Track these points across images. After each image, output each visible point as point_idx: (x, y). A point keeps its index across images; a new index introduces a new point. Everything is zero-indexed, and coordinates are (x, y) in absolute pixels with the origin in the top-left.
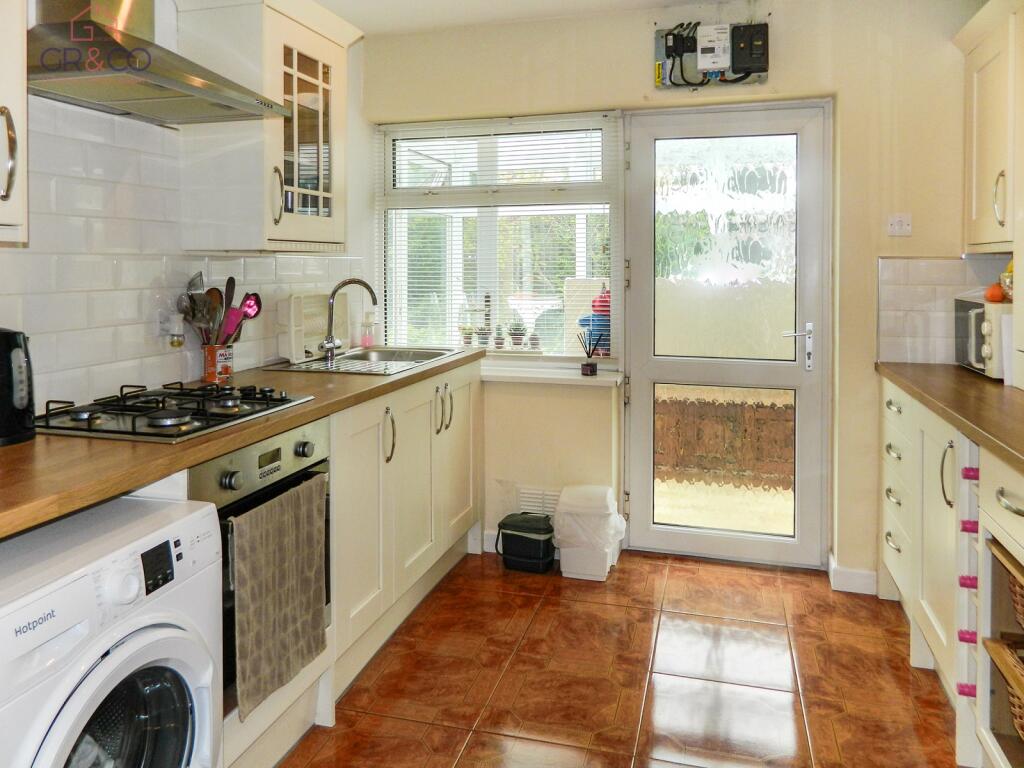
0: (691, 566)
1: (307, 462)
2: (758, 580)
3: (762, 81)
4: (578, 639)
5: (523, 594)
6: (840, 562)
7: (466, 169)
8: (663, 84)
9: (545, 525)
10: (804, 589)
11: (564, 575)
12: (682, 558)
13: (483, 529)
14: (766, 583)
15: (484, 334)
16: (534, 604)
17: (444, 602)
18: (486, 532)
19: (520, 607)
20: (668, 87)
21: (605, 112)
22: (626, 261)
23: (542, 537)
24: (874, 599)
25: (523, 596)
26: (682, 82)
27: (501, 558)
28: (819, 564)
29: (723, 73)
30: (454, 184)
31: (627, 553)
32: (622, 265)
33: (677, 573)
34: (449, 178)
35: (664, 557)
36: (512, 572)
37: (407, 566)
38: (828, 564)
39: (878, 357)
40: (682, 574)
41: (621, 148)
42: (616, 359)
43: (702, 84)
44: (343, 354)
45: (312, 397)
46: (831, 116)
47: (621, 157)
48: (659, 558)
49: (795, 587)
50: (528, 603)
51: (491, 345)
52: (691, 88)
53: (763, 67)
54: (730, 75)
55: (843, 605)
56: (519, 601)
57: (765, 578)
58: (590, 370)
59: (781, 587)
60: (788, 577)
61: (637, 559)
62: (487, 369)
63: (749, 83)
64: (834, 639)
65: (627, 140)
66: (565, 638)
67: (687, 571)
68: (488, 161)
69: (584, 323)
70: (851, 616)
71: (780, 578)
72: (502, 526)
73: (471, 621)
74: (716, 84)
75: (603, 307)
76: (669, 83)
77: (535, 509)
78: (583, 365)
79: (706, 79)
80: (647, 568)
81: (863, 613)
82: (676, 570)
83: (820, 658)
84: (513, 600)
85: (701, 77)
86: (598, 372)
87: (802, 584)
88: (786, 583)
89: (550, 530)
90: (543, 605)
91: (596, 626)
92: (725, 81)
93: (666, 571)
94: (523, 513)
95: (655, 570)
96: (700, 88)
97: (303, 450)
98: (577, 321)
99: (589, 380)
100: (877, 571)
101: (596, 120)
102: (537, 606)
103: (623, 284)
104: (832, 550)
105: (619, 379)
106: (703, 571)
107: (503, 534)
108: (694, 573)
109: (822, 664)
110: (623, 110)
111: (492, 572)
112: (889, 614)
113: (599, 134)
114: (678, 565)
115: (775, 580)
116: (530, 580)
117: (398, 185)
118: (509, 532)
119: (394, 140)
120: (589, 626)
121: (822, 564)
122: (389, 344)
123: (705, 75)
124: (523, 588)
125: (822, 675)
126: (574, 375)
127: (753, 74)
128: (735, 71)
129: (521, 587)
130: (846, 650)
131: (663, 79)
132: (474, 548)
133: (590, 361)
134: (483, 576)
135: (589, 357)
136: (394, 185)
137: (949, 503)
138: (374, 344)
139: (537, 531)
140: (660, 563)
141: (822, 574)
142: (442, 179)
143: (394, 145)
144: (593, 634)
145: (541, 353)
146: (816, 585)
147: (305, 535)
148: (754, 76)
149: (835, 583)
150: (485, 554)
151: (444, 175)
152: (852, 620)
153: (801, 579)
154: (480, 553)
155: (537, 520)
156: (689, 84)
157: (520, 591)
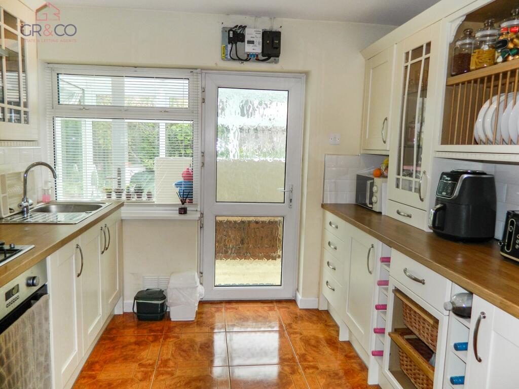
0: (234, 305)
1: (34, 289)
2: (266, 308)
3: (276, 62)
4: (188, 355)
5: (152, 334)
6: (303, 296)
7: (93, 93)
8: (226, 58)
9: (161, 295)
10: (287, 310)
11: (172, 320)
12: (229, 302)
13: (123, 300)
14: (271, 309)
15: (119, 192)
16: (159, 339)
17: (107, 346)
18: (125, 302)
19: (152, 342)
20: (229, 60)
21: (192, 69)
22: (202, 152)
23: (160, 302)
24: (317, 310)
25: (153, 335)
26: (237, 58)
27: (135, 316)
28: (292, 297)
29: (257, 55)
30: (86, 104)
31: (202, 303)
32: (200, 154)
33: (229, 310)
34: (83, 97)
35: (221, 302)
36: (143, 322)
37: (89, 333)
38: (296, 296)
39: (323, 201)
40: (231, 310)
41: (200, 91)
42: (197, 204)
43: (246, 60)
44: (33, 208)
45: (33, 246)
46: (305, 82)
47: (200, 96)
48: (218, 303)
49: (283, 310)
50: (156, 339)
51: (124, 197)
52: (240, 62)
53: (277, 55)
54: (260, 57)
55: (305, 315)
56: (151, 339)
57: (270, 307)
58: (183, 211)
59: (277, 310)
60: (280, 305)
61: (207, 305)
62: (125, 212)
63: (269, 62)
64: (305, 333)
65: (203, 86)
66: (181, 356)
67: (233, 308)
68: (118, 91)
69: (178, 185)
70: (310, 320)
71: (275, 305)
72: (136, 298)
73: (127, 355)
74: (254, 61)
75: (189, 177)
76: (229, 57)
77: (153, 286)
78: (179, 209)
79: (249, 58)
80: (213, 310)
81: (315, 318)
82: (228, 309)
83: (303, 344)
84: (147, 338)
85: (246, 56)
86: (188, 212)
87: (286, 307)
88: (279, 308)
89: (164, 298)
90: (165, 339)
91: (195, 346)
92: (258, 60)
93: (223, 310)
94: (147, 289)
95: (218, 310)
96: (245, 62)
97: (33, 282)
98: (174, 184)
99: (183, 217)
100: (318, 298)
101: (187, 74)
102: (162, 340)
103: (200, 165)
104: (297, 290)
105: (199, 215)
106: (241, 307)
107: (137, 302)
108: (237, 309)
109: (304, 347)
110: (202, 69)
111: (130, 324)
112: (324, 317)
113: (187, 81)
114: (228, 306)
115: (274, 306)
116: (154, 325)
117: (61, 103)
118: (141, 301)
119: (58, 74)
120: (192, 346)
121: (293, 297)
122: (58, 200)
123: (248, 55)
124: (151, 330)
125: (306, 353)
126: (175, 214)
127: (272, 58)
128: (263, 55)
129: (150, 330)
130: (312, 338)
131: (226, 55)
132: (118, 311)
133: (183, 206)
134: (125, 327)
135: (183, 204)
136: (59, 102)
137: (370, 273)
138: (51, 200)
139: (157, 299)
140: (219, 306)
141: (293, 301)
142: (79, 98)
143: (58, 77)
144: (195, 351)
145: (154, 202)
146: (292, 307)
147: (38, 336)
148: (272, 59)
149: (301, 305)
150: (125, 314)
151: (80, 95)
152: (311, 323)
153: (285, 305)
154: (122, 313)
155: (156, 292)
156: (240, 59)
157: (150, 333)
